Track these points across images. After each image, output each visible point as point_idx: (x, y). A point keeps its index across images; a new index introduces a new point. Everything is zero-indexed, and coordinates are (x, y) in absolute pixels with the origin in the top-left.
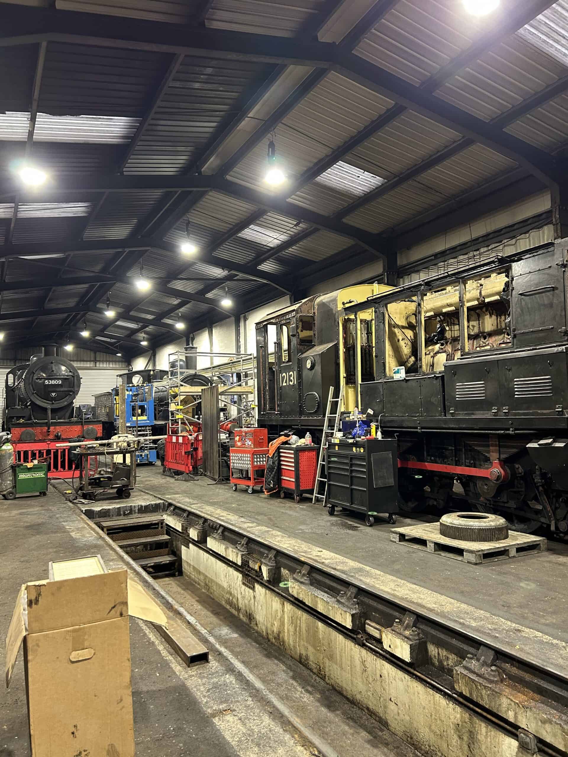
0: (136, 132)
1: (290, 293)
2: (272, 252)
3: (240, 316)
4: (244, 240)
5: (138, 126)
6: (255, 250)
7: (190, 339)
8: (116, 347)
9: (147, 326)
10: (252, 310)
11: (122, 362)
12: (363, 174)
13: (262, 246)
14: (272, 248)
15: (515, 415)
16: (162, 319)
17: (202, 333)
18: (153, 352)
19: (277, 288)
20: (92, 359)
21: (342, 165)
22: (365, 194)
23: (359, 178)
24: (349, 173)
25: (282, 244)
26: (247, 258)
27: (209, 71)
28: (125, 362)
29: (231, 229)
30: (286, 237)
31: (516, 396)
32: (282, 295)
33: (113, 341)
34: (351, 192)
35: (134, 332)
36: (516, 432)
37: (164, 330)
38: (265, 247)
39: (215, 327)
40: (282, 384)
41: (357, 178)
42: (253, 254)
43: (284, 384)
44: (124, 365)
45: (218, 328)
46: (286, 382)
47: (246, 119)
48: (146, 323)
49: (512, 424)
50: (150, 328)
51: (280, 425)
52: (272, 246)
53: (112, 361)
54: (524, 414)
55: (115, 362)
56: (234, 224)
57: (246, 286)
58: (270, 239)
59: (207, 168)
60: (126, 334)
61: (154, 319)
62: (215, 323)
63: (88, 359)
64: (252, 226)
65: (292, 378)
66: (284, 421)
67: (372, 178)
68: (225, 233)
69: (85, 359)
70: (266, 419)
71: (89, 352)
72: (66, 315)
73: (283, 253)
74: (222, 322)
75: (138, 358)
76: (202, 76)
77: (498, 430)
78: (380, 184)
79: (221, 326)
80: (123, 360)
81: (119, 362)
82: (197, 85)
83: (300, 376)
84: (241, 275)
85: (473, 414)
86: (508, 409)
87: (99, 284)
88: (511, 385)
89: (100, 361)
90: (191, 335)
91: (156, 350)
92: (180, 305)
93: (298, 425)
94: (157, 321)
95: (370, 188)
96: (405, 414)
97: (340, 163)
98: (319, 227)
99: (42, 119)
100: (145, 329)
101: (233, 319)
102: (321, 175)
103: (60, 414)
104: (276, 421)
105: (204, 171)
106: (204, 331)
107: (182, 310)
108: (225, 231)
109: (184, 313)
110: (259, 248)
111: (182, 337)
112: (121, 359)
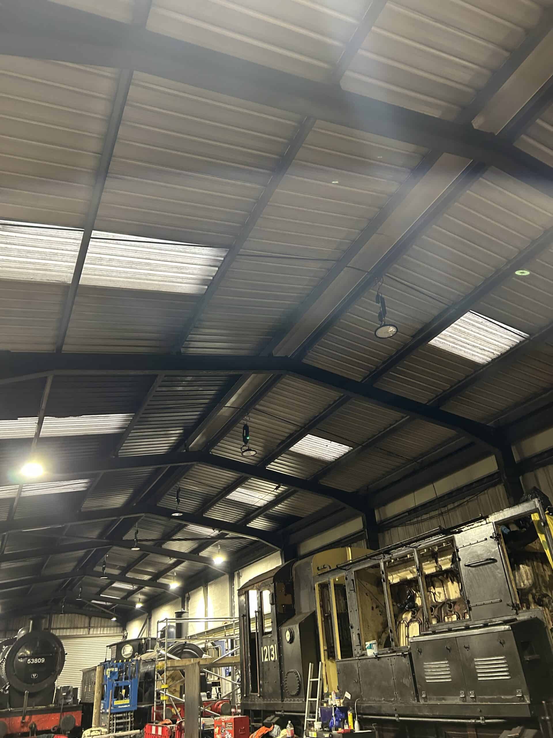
0: (130, 423)
1: (280, 549)
2: (259, 510)
3: (234, 574)
4: (233, 502)
5: (132, 420)
6: (245, 509)
7: (186, 599)
8: (112, 611)
9: (142, 588)
10: (245, 567)
11: (117, 626)
12: (330, 444)
13: (250, 506)
14: (260, 508)
15: (482, 700)
16: (158, 578)
17: (197, 591)
18: (149, 615)
19: (268, 545)
20: (87, 625)
21: (311, 438)
22: (336, 459)
23: (327, 447)
24: (318, 443)
25: (268, 504)
26: (238, 517)
27: (189, 378)
28: (120, 626)
29: (220, 492)
30: (271, 497)
31: (479, 679)
32: (272, 551)
33: (108, 604)
34: (323, 458)
35: (131, 593)
36: (486, 721)
37: (159, 590)
38: (253, 506)
39: (210, 584)
40: (264, 660)
41: (326, 447)
42: (242, 513)
43: (266, 660)
44: (118, 630)
45: (213, 586)
46: (267, 657)
47: (224, 408)
48: (141, 584)
49: (481, 711)
50: (146, 589)
51: (263, 710)
52: (259, 505)
53: (107, 627)
54: (491, 700)
55: (110, 627)
56: (221, 488)
57: (237, 544)
58: (257, 500)
59: (195, 445)
60: (122, 596)
61: (150, 580)
62: (210, 582)
63: (82, 626)
64: (239, 489)
65: (273, 653)
66: (267, 705)
67: (339, 446)
68: (215, 496)
69: (79, 626)
70: (249, 702)
71: (84, 617)
72: (62, 580)
73: (271, 511)
74: (217, 580)
75: (134, 621)
76: (184, 382)
77: (469, 719)
78: (347, 451)
79: (216, 584)
80: (119, 624)
81: (114, 627)
82: (180, 388)
83: (280, 650)
84: (231, 534)
85: (444, 699)
86: (475, 694)
87: (95, 549)
88: (472, 666)
89: (94, 627)
90: (187, 595)
91: (152, 612)
92: (176, 565)
93: (280, 711)
94: (154, 581)
95: (339, 454)
96: (381, 698)
97: (309, 436)
98: (297, 489)
99: (48, 420)
100: (141, 590)
101: (227, 576)
102: (294, 446)
103: (38, 699)
104: (260, 705)
105: (192, 448)
106: (199, 590)
107: (179, 568)
108: (215, 494)
109: (180, 572)
110: (247, 508)
111: (178, 598)
112: (116, 624)
